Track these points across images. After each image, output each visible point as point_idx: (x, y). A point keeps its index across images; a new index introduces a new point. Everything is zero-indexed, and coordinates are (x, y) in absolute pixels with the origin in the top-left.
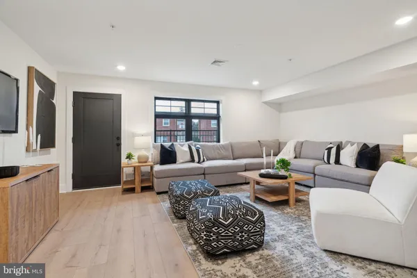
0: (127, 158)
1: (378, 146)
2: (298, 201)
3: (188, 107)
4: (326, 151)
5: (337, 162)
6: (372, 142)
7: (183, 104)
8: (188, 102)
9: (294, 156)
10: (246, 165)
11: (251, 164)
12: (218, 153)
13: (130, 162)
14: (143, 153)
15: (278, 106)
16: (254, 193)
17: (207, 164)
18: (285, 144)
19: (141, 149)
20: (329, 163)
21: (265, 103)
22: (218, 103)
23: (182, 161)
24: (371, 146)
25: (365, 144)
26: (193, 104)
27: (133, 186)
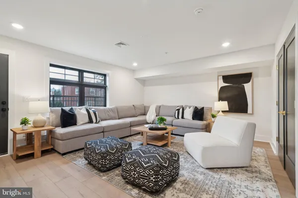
0: (22, 123)
1: (203, 108)
2: (172, 143)
3: (81, 76)
4: (177, 111)
5: (183, 117)
6: (200, 106)
7: (77, 73)
8: (81, 72)
9: (156, 115)
10: (131, 122)
11: (134, 122)
12: (108, 115)
13: (25, 127)
14: (40, 117)
15: (143, 82)
16: (147, 141)
17: (104, 124)
18: (149, 107)
19: (37, 114)
20: (178, 118)
21: (137, 79)
22: (105, 75)
23: (82, 123)
24: (199, 108)
25: (196, 107)
26: (85, 74)
27: (32, 152)
